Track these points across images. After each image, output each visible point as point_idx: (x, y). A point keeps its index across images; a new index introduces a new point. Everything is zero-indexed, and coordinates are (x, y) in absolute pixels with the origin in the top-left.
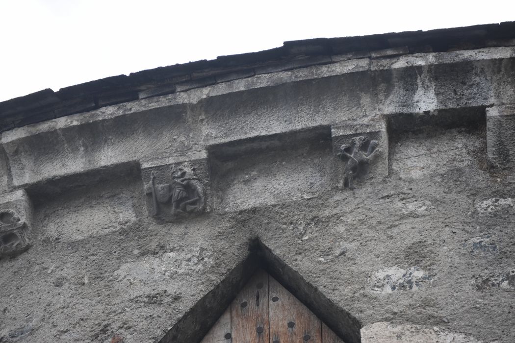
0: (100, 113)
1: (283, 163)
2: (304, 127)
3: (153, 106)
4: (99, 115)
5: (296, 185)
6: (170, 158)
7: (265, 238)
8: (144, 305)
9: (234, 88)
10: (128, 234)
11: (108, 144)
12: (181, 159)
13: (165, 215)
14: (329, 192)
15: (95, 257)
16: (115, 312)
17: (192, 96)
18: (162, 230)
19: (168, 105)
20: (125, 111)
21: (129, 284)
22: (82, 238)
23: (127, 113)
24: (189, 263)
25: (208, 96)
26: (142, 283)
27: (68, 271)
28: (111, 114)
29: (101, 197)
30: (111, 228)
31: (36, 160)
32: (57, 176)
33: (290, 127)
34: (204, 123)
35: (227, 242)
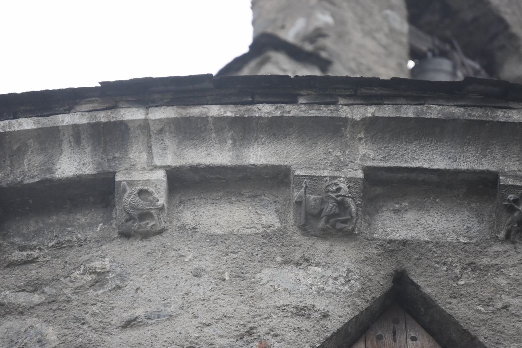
0: (257, 110)
1: (438, 200)
2: (470, 168)
3: (313, 114)
4: (255, 111)
5: (451, 226)
6: (325, 171)
7: (413, 274)
8: (292, 315)
9: (402, 113)
10: (271, 238)
11: (258, 142)
12: (337, 174)
13: (311, 227)
14: (487, 240)
15: (235, 255)
16: (260, 315)
17: (355, 112)
18: (307, 242)
19: (329, 116)
20: (283, 112)
21: (273, 290)
22: (221, 233)
23: (285, 115)
24: (336, 282)
25: (374, 116)
26: (287, 292)
27: (206, 263)
28: (268, 113)
29: (241, 195)
30: (253, 229)
31: (180, 143)
32: (201, 164)
33: (455, 165)
34: (362, 142)
35: (373, 269)
